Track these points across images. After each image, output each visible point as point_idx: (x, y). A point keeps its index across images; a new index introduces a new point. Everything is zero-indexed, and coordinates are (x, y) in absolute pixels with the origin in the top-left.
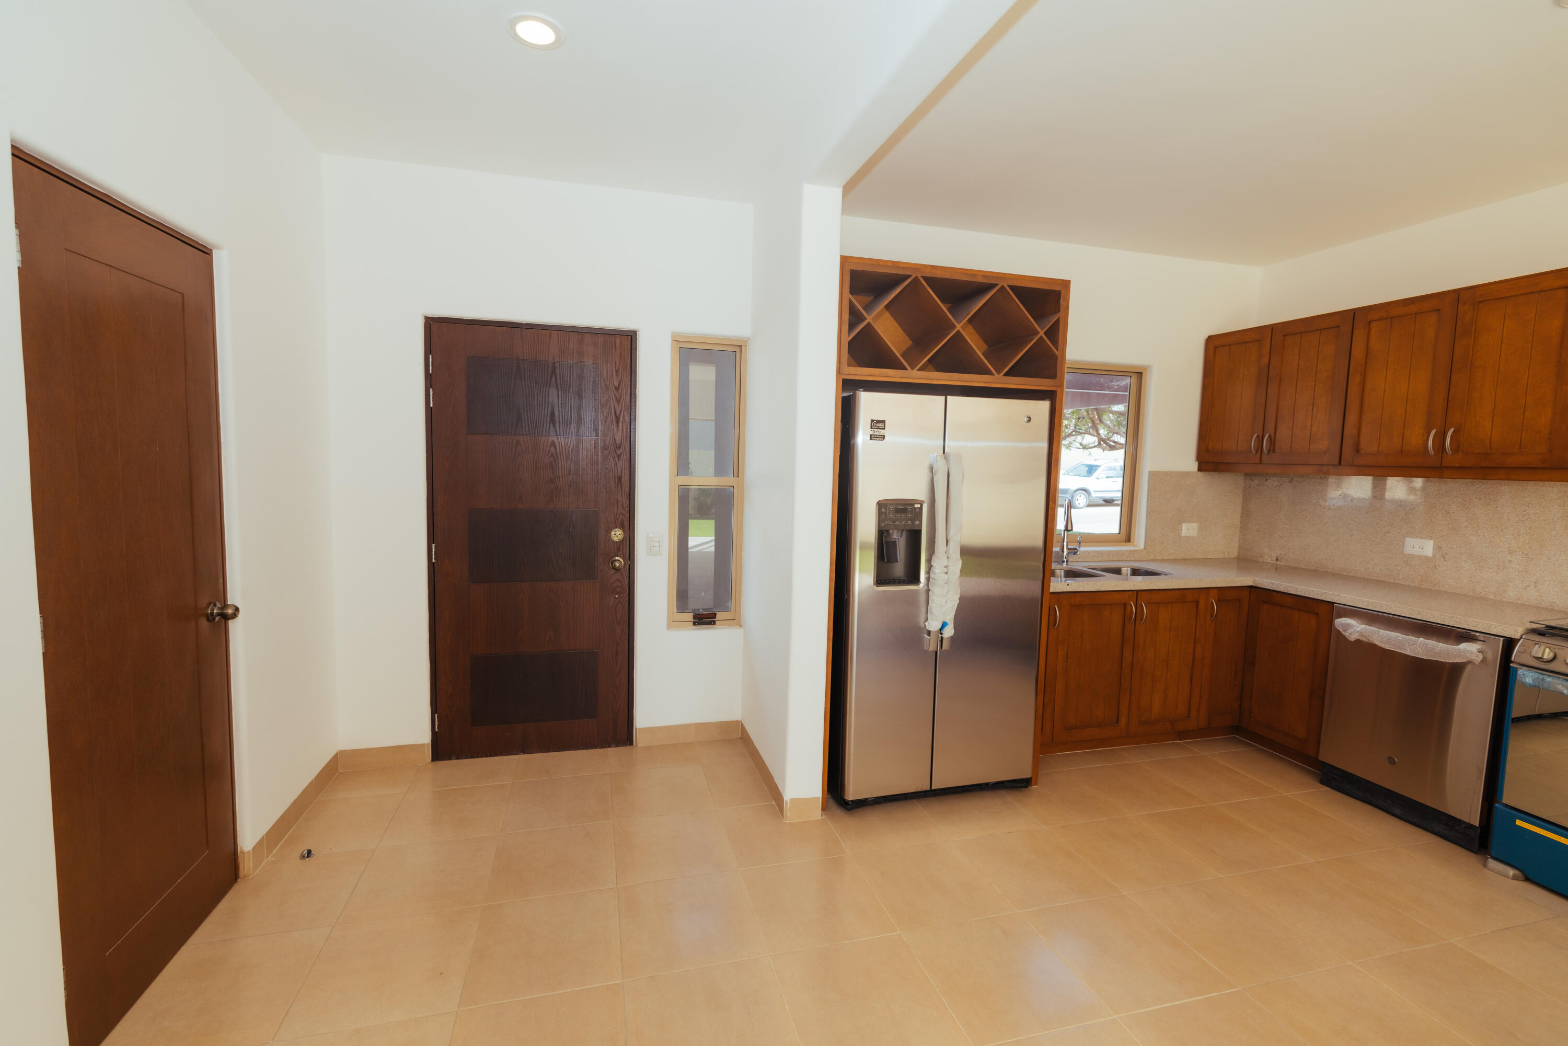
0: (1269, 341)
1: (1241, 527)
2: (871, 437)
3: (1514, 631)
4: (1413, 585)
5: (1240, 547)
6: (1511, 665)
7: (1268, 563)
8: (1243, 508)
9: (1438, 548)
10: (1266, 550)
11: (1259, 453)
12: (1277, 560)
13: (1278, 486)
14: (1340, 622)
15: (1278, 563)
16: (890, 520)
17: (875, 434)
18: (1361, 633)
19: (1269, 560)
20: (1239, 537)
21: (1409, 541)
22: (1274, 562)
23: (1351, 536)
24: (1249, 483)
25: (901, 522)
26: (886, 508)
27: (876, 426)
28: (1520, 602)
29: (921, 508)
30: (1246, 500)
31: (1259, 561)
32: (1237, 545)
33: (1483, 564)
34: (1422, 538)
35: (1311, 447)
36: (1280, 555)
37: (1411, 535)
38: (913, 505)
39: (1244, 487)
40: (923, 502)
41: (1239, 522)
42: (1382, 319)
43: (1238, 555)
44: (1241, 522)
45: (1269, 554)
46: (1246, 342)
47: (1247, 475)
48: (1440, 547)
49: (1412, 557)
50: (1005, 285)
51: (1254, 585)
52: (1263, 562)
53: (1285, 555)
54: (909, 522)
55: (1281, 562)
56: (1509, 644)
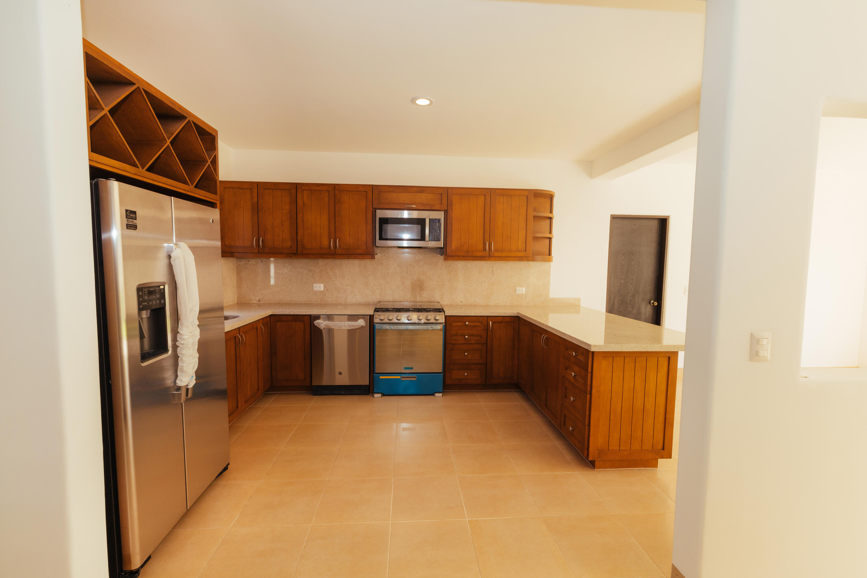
0: (256, 190)
1: (237, 287)
2: (127, 226)
3: (371, 312)
4: (318, 303)
5: (238, 297)
6: (374, 324)
7: (255, 303)
8: (237, 277)
9: (325, 287)
10: (253, 297)
11: (258, 247)
12: (259, 301)
13: (256, 264)
14: (316, 322)
15: (260, 302)
16: (146, 302)
17: (130, 223)
18: (326, 325)
19: (255, 302)
20: (237, 292)
21: (315, 285)
22: (258, 302)
23: (292, 285)
24: (240, 263)
25: (153, 303)
26: (142, 291)
27: (129, 216)
28: (351, 303)
29: (164, 289)
30: (239, 271)
31: (250, 303)
32: (236, 297)
33: (340, 291)
34: (319, 283)
35: (283, 245)
36: (261, 298)
37: (315, 282)
38: (159, 286)
39: (237, 265)
40: (165, 283)
41: (236, 285)
42: (308, 190)
43: (237, 302)
44: (237, 284)
45: (255, 299)
46: (243, 189)
47: (237, 258)
48: (326, 286)
49: (316, 292)
50: (190, 120)
51: (272, 314)
52: (252, 303)
53: (263, 298)
54: (158, 301)
55: (261, 302)
56: (371, 317)
